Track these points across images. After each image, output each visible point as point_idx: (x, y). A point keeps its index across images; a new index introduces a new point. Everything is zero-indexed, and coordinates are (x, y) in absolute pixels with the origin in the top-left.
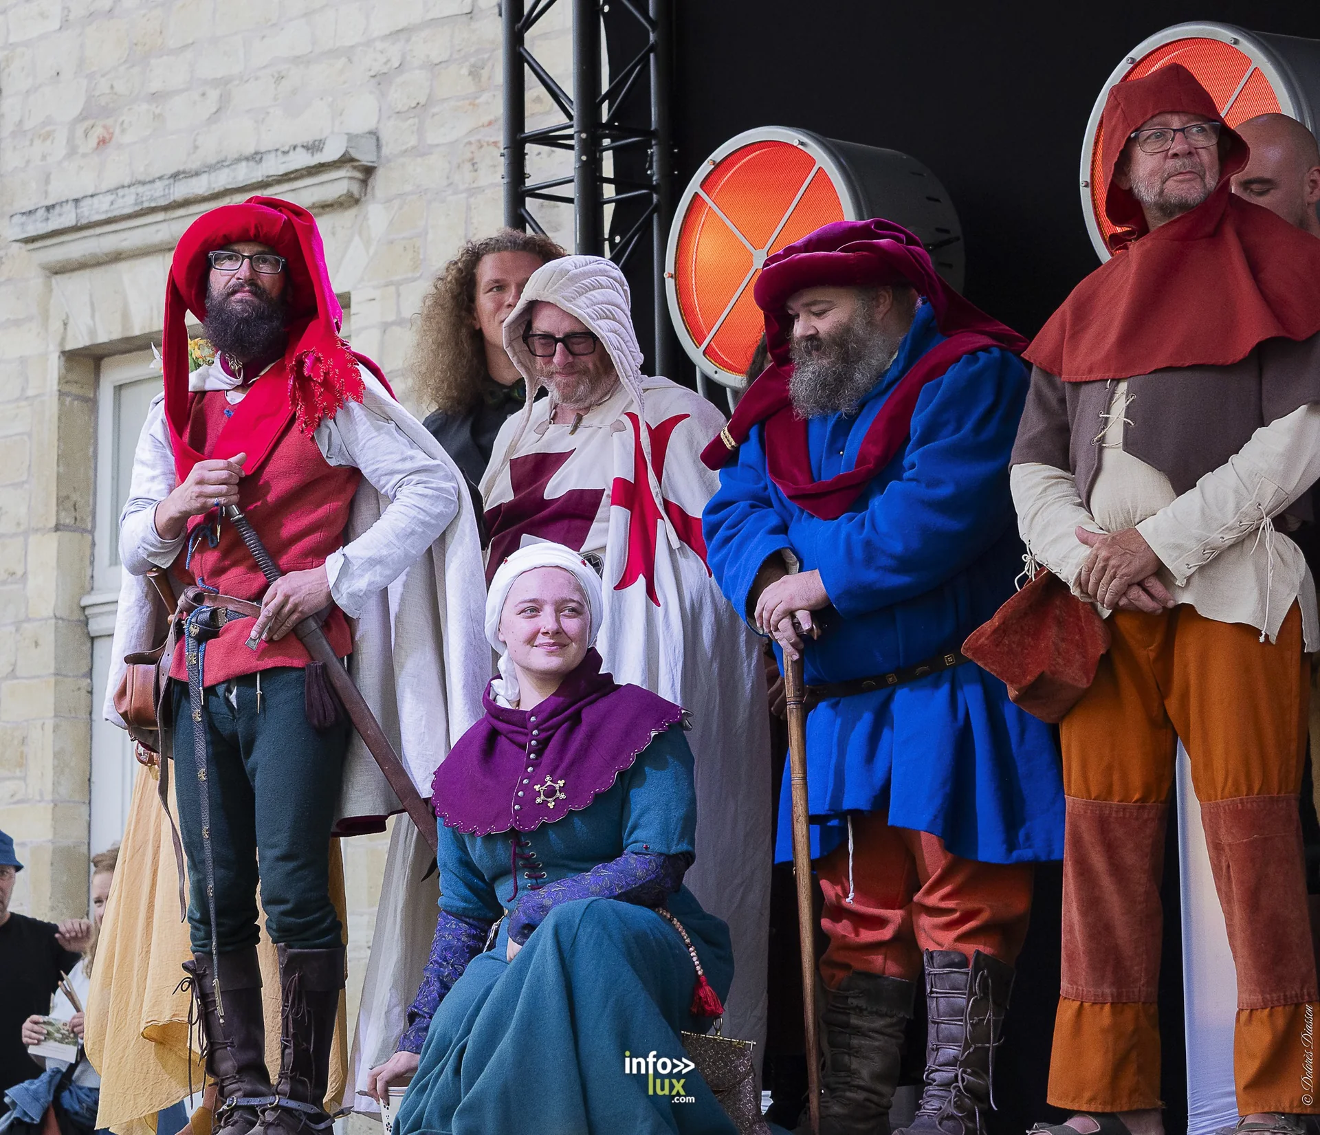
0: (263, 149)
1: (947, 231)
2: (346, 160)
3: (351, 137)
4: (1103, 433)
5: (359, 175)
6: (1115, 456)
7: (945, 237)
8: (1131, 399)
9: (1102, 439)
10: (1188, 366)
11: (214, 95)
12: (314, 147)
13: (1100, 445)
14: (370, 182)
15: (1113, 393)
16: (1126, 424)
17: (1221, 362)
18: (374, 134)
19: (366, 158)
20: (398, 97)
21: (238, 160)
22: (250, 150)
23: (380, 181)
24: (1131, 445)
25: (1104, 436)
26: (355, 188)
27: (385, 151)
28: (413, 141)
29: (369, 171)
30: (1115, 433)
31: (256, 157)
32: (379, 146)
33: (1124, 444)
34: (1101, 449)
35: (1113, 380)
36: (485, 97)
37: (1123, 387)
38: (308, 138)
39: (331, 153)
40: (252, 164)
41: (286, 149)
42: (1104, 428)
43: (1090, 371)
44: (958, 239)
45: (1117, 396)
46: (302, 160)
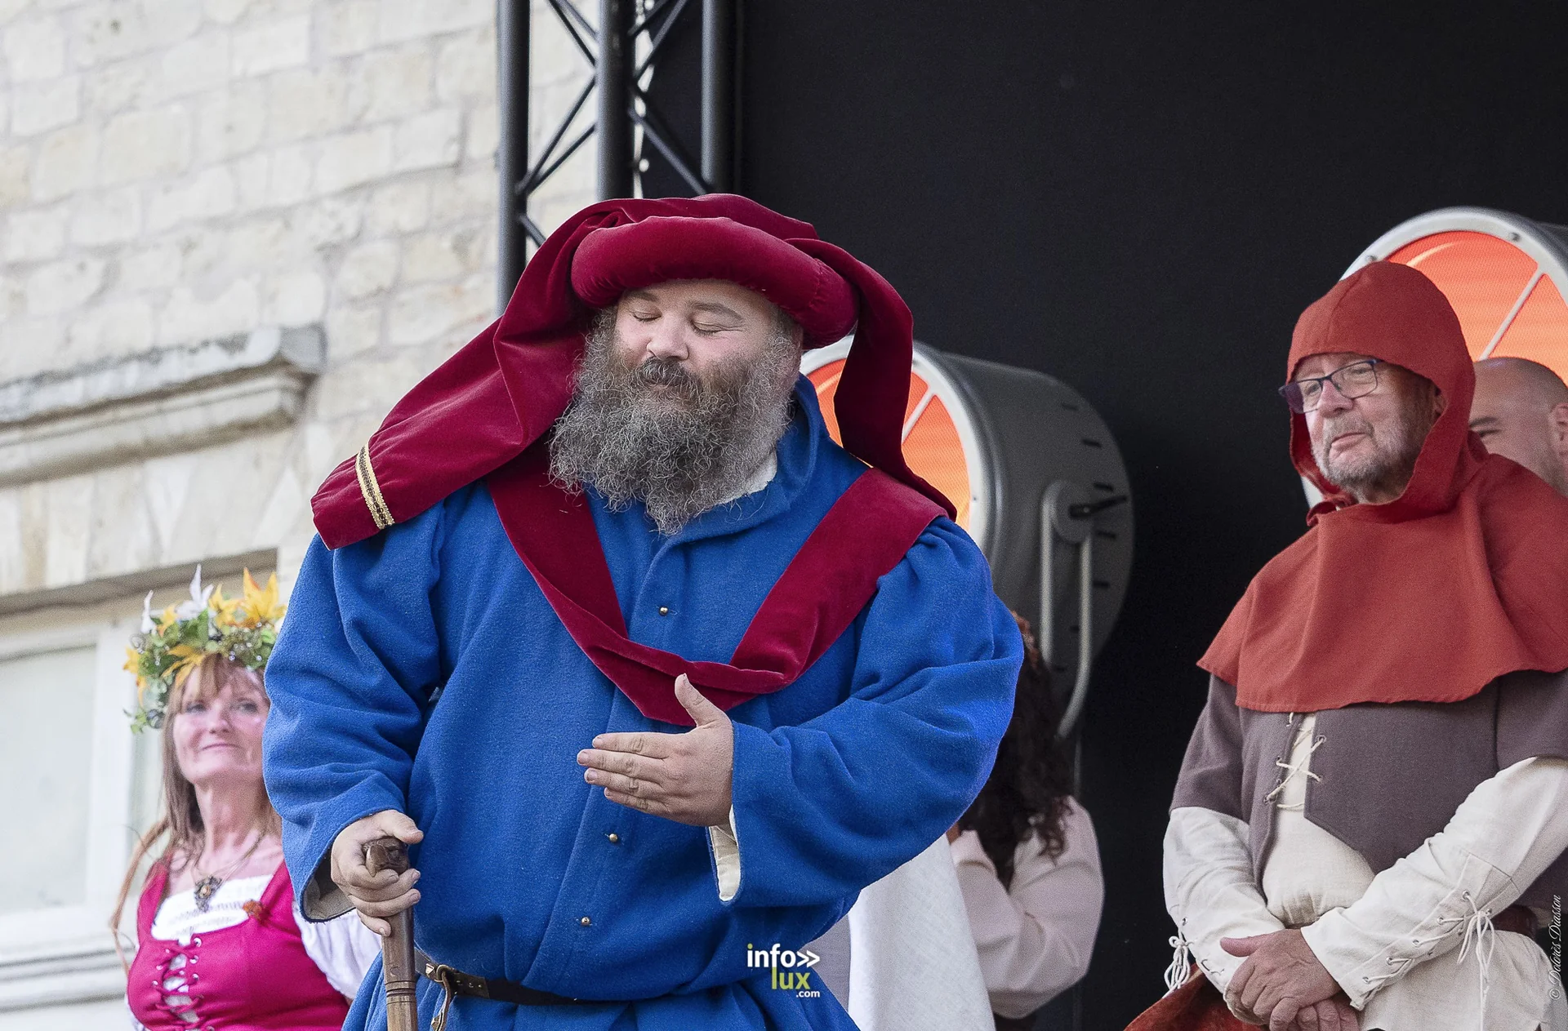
0: (163, 343)
1: (1109, 488)
2: (278, 364)
3: (287, 333)
4: (1278, 789)
5: (294, 384)
6: (1293, 823)
7: (1105, 495)
8: (1319, 743)
9: (1279, 797)
10: (1394, 703)
11: (96, 267)
12: (233, 344)
13: (1275, 805)
14: (311, 395)
15: (1298, 730)
16: (1310, 780)
17: (1442, 698)
18: (319, 331)
19: (305, 359)
20: (353, 277)
21: (127, 359)
22: (143, 344)
23: (324, 392)
24: (1315, 811)
25: (1280, 794)
26: (289, 403)
27: (334, 352)
28: (370, 340)
29: (308, 380)
30: (1295, 790)
31: (153, 356)
32: (323, 344)
33: (1306, 809)
34: (1276, 812)
35: (1296, 714)
36: (471, 283)
37: (1310, 723)
38: (225, 331)
39: (258, 352)
40: (146, 365)
41: (194, 344)
42: (1279, 783)
43: (1269, 698)
44: (1124, 499)
45: (1301, 736)
46: (215, 361)
